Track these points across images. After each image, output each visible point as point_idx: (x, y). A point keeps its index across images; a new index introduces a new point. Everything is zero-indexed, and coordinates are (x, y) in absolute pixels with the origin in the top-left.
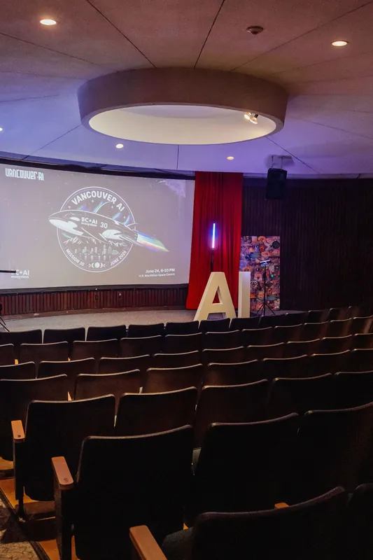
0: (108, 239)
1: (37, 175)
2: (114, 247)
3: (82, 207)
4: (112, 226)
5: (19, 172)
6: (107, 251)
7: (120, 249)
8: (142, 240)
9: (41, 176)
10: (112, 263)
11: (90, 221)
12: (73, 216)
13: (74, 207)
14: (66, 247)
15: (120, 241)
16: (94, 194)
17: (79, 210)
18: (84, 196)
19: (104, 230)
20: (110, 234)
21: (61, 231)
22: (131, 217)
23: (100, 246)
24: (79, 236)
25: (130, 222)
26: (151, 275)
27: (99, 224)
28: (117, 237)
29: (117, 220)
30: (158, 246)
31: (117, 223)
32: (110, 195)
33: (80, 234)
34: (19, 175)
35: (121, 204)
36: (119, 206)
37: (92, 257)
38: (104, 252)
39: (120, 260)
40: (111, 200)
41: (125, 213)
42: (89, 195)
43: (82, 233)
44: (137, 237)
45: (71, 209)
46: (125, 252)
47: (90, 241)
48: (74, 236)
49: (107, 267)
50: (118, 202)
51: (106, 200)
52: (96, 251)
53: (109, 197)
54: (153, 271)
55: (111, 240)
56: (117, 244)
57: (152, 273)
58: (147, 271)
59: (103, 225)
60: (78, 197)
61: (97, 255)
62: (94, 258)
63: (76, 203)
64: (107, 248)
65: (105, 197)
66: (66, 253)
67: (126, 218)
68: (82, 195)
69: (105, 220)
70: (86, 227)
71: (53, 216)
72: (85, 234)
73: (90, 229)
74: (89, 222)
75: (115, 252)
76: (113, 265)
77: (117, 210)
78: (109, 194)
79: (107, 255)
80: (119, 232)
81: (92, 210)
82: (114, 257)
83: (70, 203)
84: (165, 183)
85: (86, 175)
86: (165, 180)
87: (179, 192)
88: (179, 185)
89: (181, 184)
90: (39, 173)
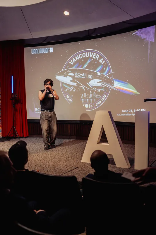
0: (93, 87)
1: (49, 50)
2: (97, 93)
3: (76, 65)
4: (95, 77)
5: (39, 50)
6: (93, 96)
7: (102, 94)
8: (117, 85)
9: (52, 50)
10: (97, 105)
11: (81, 74)
12: (70, 73)
13: (71, 66)
14: (66, 93)
15: (101, 88)
16: (84, 54)
17: (74, 68)
18: (78, 58)
19: (90, 80)
20: (94, 83)
21: (62, 83)
22: (109, 68)
23: (88, 93)
24: (73, 86)
25: (109, 71)
26: (126, 115)
27: (87, 76)
28: (99, 85)
29: (99, 71)
30: (130, 89)
31: (99, 74)
32: (95, 54)
33: (74, 84)
34: (39, 52)
35: (102, 59)
36: (101, 61)
37: (83, 100)
38: (91, 96)
39: (102, 102)
40: (95, 57)
41: (105, 65)
42: (81, 56)
43: (76, 84)
44: (113, 83)
45: (69, 68)
46: (105, 96)
47: (81, 88)
48: (70, 86)
49: (93, 108)
50: (99, 59)
51: (92, 58)
52: (85, 96)
53: (94, 55)
54: (127, 111)
55: (95, 87)
56: (99, 90)
57: (126, 113)
58: (123, 111)
59: (90, 77)
60: (73, 59)
61: (86, 98)
62: (84, 100)
63: (72, 64)
64: (92, 93)
65: (91, 56)
66: (66, 97)
67: (105, 70)
68: (76, 57)
69: (90, 73)
70: (78, 79)
71: (58, 74)
72: (78, 84)
73: (81, 80)
74: (80, 76)
75: (98, 96)
76: (97, 106)
77: (99, 64)
78: (94, 52)
79: (93, 98)
80: (101, 81)
81: (82, 67)
82: (97, 100)
83: (69, 64)
84: (137, 33)
85: (80, 43)
86: (137, 31)
87: (149, 39)
88: (149, 32)
89: (150, 31)
90: (51, 48)
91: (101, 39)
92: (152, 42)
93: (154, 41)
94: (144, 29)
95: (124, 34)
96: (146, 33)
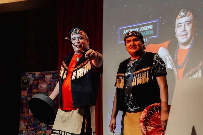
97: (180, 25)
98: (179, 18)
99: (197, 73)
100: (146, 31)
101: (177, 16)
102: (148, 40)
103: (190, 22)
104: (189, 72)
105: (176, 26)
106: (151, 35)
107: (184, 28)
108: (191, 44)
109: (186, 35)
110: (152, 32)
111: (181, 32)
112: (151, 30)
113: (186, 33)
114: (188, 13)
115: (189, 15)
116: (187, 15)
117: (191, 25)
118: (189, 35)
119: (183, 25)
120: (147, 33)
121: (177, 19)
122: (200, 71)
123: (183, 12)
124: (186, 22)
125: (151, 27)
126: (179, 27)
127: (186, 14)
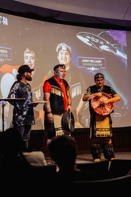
84: (109, 33)
85: (43, 23)
86: (109, 31)
87: (121, 42)
88: (120, 36)
89: (122, 35)
90: (4, 18)
91: (69, 27)
92: (124, 46)
93: (126, 46)
94: (115, 31)
95: (95, 29)
96: (118, 36)
97: (26, 57)
98: (26, 53)
99: (38, 91)
100: (2, 53)
101: (24, 51)
102: (4, 60)
103: (34, 58)
104: (33, 89)
105: (25, 57)
106: (6, 58)
107: (30, 61)
108: (35, 72)
109: (31, 65)
110: (7, 56)
111: (28, 62)
112: (6, 54)
113: (31, 64)
114: (32, 52)
115: (32, 53)
116: (31, 53)
117: (34, 60)
118: (33, 66)
119: (29, 58)
120: (3, 55)
121: (25, 53)
122: (40, 89)
123: (29, 49)
124: (31, 57)
125: (6, 52)
126: (26, 58)
127: (31, 51)
